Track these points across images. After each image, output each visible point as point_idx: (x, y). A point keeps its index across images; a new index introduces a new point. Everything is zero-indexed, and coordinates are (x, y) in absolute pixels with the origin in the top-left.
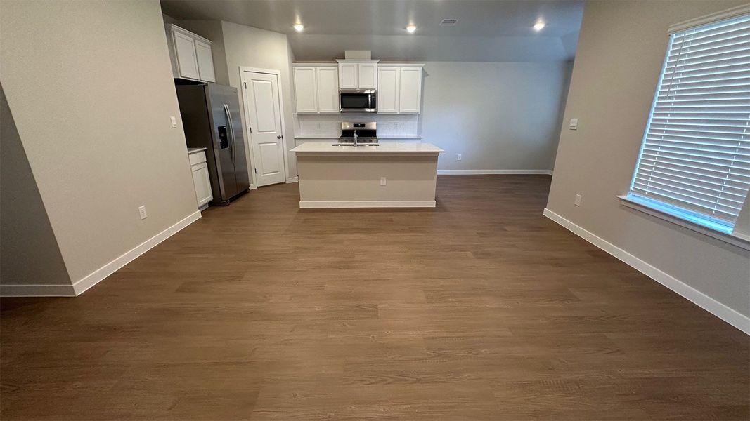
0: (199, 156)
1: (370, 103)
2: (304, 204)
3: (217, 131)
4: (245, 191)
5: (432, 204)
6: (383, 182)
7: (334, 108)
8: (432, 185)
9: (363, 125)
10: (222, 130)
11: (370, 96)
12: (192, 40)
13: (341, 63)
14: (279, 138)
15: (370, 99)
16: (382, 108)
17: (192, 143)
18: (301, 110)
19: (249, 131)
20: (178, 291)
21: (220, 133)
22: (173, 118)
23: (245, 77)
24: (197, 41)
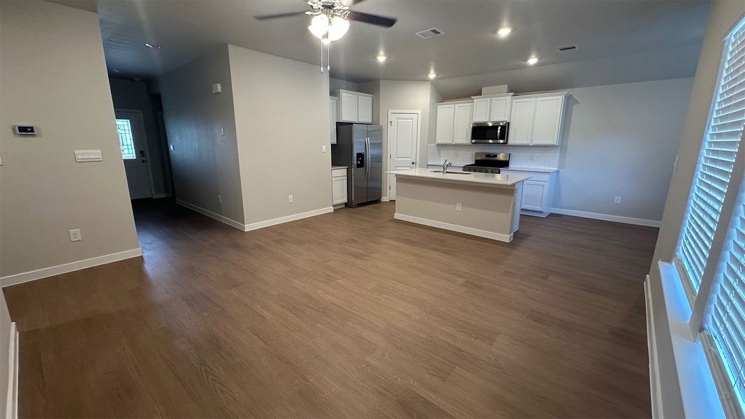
0: (341, 172)
1: (498, 135)
2: (397, 216)
3: (355, 156)
4: (378, 201)
5: (506, 238)
6: (459, 207)
7: (466, 139)
8: (506, 217)
9: (496, 156)
10: (360, 155)
11: (499, 128)
12: (356, 96)
13: (477, 100)
14: (413, 163)
15: (499, 131)
16: (513, 138)
17: (336, 162)
18: (439, 141)
19: (389, 157)
20: (275, 241)
21: (358, 158)
22: (324, 147)
23: (392, 117)
24: (359, 97)
